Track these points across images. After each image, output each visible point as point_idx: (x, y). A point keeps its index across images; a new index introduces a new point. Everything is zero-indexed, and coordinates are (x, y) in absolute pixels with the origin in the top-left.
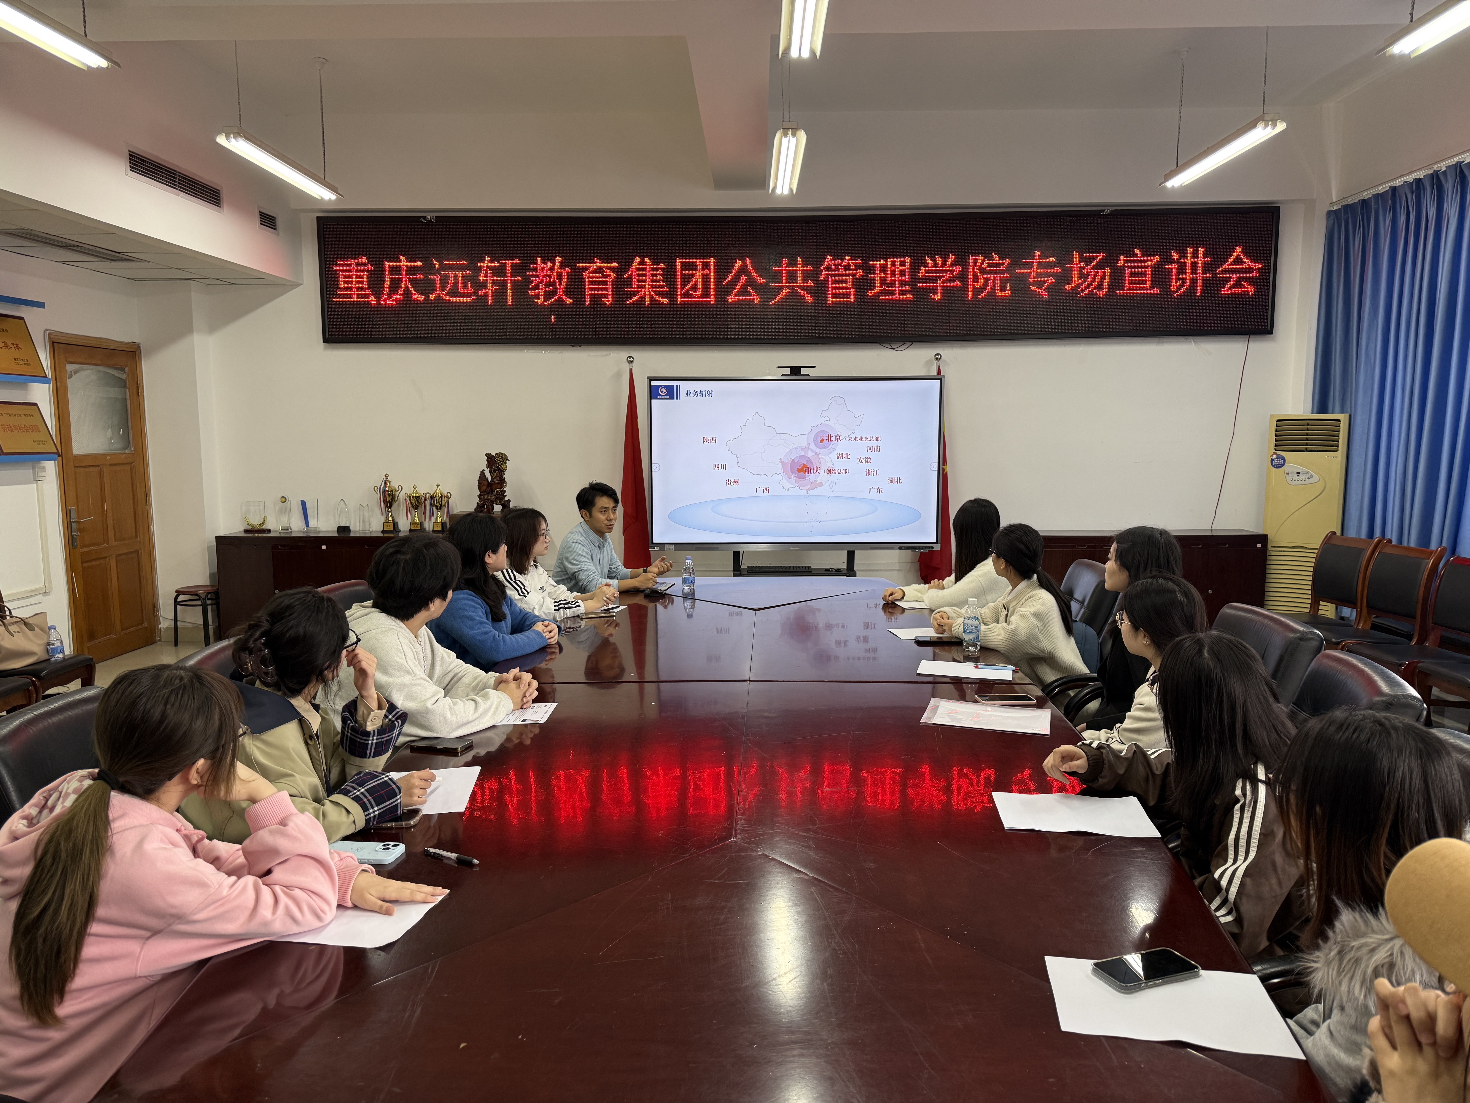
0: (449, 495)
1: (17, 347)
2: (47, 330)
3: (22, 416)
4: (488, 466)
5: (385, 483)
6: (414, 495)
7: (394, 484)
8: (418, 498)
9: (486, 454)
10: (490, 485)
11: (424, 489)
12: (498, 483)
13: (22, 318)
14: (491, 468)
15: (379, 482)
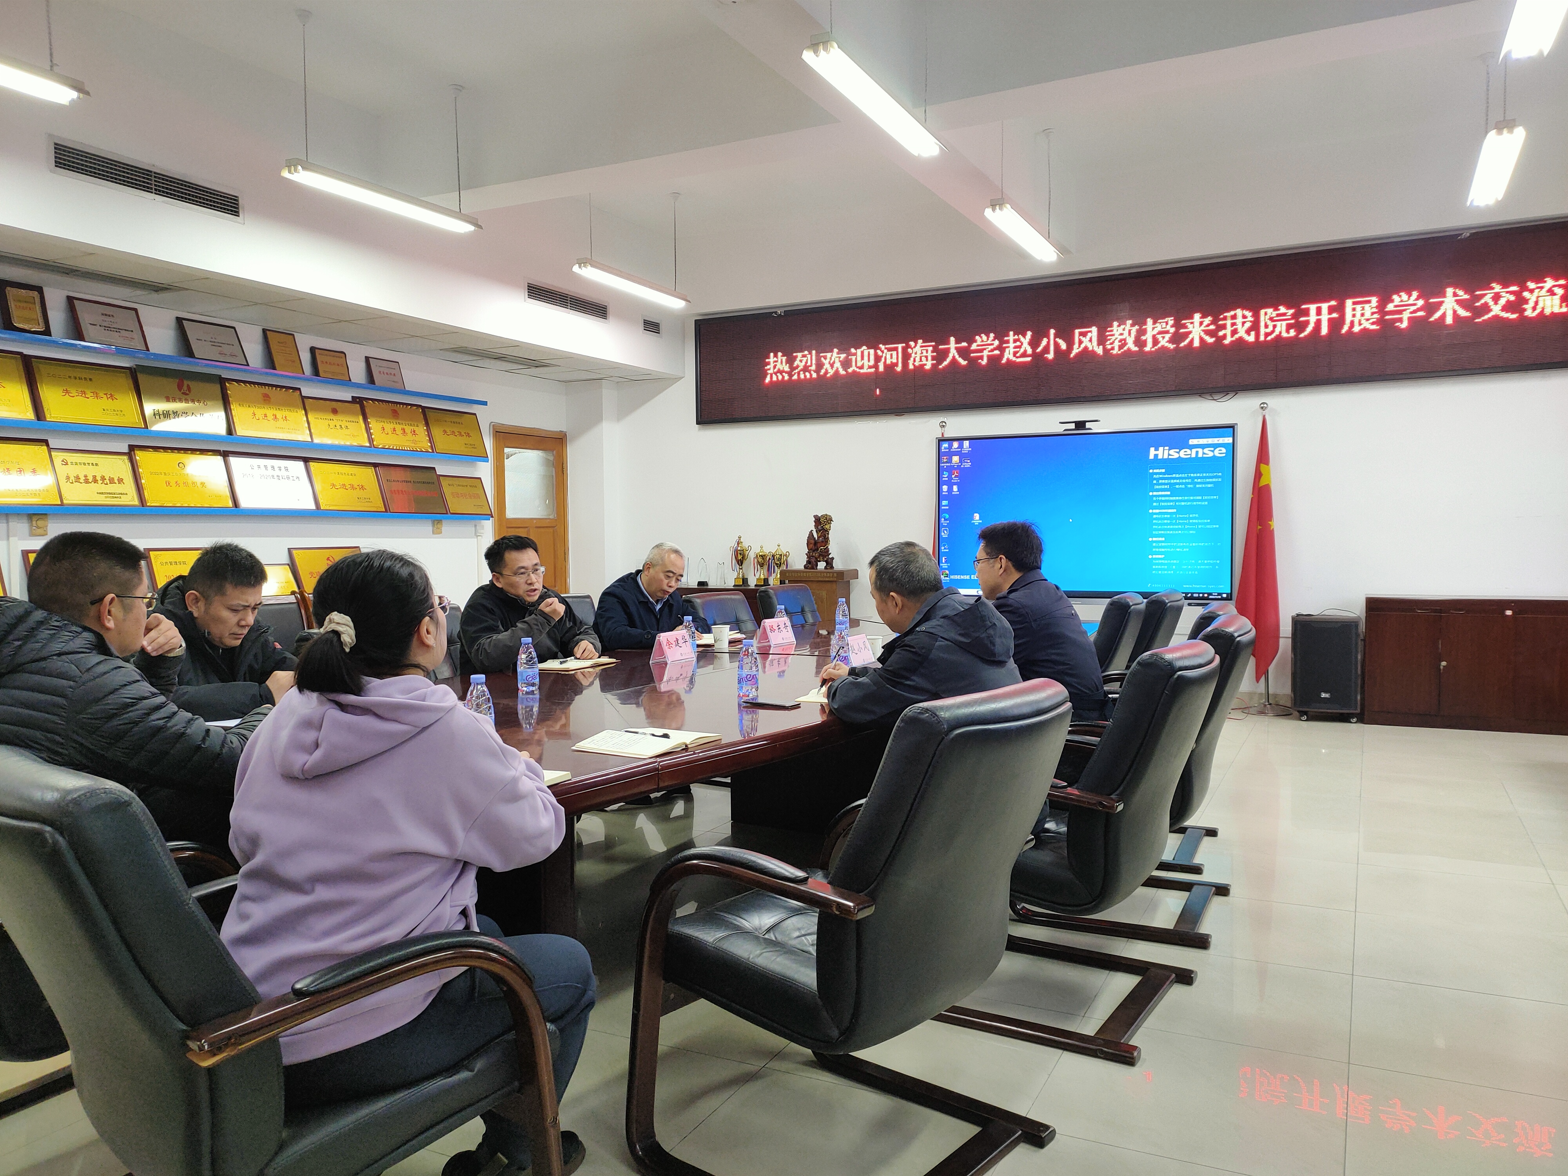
0: (788, 553)
1: (468, 435)
2: (492, 422)
3: (468, 486)
4: (816, 526)
5: (738, 544)
6: (761, 554)
7: (745, 545)
8: (762, 556)
9: (814, 516)
10: (816, 543)
11: (770, 549)
12: (822, 542)
13: (475, 414)
14: (817, 528)
15: (734, 544)
